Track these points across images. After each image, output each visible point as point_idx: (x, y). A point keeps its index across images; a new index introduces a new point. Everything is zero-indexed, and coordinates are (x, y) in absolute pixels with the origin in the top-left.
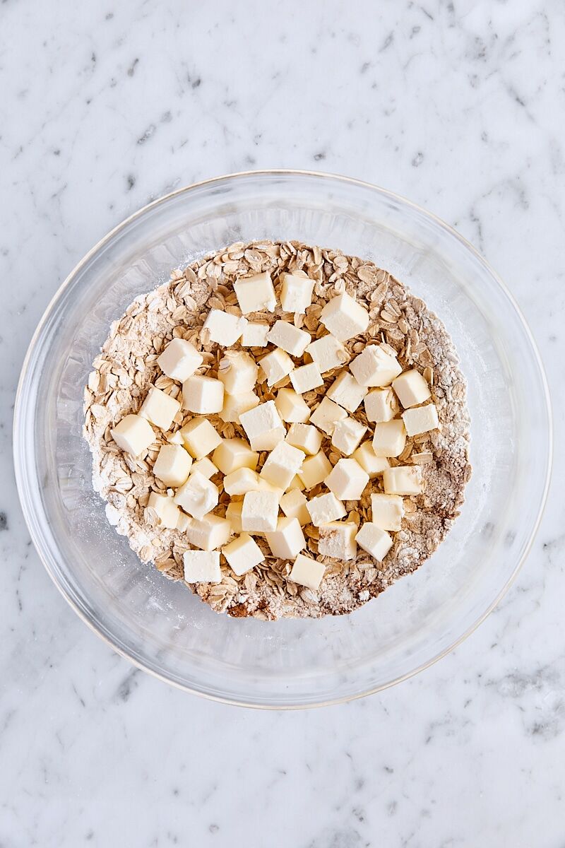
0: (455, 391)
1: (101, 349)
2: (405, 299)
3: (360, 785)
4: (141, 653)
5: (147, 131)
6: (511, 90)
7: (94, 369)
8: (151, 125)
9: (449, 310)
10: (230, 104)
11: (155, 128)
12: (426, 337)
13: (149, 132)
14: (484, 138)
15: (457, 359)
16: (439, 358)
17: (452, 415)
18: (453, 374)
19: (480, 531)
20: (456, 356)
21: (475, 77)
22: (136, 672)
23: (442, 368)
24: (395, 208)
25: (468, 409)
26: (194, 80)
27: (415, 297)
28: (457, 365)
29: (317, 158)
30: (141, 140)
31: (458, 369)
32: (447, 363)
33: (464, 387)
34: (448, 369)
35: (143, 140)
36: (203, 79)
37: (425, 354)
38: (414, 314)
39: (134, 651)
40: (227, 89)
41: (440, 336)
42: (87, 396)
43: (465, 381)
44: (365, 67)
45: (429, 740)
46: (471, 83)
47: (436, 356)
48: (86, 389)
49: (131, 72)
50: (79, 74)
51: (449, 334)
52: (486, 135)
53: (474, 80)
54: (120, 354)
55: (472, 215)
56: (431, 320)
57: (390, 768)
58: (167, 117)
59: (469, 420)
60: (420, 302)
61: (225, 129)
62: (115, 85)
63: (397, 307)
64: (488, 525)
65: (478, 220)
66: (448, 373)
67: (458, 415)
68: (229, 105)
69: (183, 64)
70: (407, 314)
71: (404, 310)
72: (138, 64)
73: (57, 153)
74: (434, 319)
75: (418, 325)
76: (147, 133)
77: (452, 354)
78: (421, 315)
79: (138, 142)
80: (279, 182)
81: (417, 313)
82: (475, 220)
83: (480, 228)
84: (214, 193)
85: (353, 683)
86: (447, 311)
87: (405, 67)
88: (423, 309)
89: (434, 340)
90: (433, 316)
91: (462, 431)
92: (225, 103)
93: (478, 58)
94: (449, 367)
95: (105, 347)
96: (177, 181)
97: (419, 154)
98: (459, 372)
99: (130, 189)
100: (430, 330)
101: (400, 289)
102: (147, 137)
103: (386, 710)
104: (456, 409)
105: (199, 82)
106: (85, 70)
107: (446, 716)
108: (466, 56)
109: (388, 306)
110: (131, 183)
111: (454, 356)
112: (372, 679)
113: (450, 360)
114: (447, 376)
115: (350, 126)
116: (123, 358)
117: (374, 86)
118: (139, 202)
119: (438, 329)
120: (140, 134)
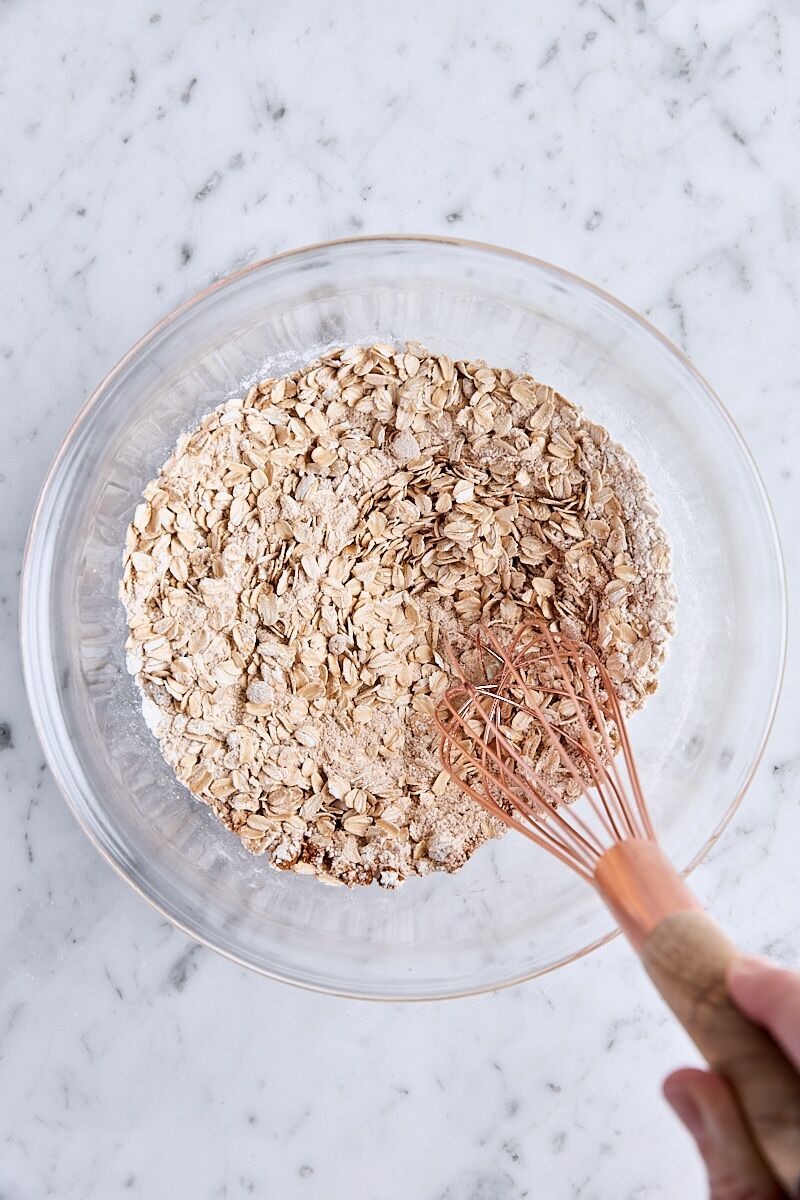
0: (655, 556)
1: (160, 470)
2: (578, 425)
3: (513, 1109)
4: (202, 921)
5: (209, 181)
6: (726, 122)
7: (143, 501)
8: (216, 173)
9: (638, 434)
10: (327, 143)
11: (220, 177)
12: (612, 481)
13: (212, 183)
14: (688, 189)
15: (656, 511)
16: (630, 510)
17: (653, 592)
18: (652, 531)
19: (683, 747)
20: (656, 506)
21: (675, 103)
22: (195, 948)
23: (635, 525)
24: (561, 289)
25: (675, 584)
26: (276, 109)
27: (593, 422)
28: (657, 520)
29: (451, 219)
30: (201, 194)
31: (658, 525)
32: (642, 517)
33: (668, 550)
34: (644, 526)
35: (202, 194)
36: (287, 107)
37: (611, 503)
38: (593, 447)
39: (193, 919)
40: (322, 122)
41: (631, 478)
42: (131, 538)
43: (669, 542)
44: (519, 90)
45: (611, 1045)
46: (669, 112)
47: (627, 507)
48: (130, 528)
49: (186, 98)
50: (113, 101)
51: (643, 474)
52: (691, 186)
53: (673, 108)
54: (184, 481)
55: (671, 300)
56: (617, 455)
57: (556, 1085)
58: (238, 161)
59: (676, 600)
60: (601, 431)
61: (320, 179)
62: (163, 116)
63: (568, 436)
64: (694, 740)
65: (679, 306)
66: (644, 530)
67: (661, 593)
68: (325, 144)
69: (260, 86)
70: (585, 447)
71: (579, 442)
72: (197, 86)
73: (82, 213)
74: (623, 454)
75: (600, 462)
76: (209, 184)
77: (649, 504)
78: (603, 449)
79: (197, 197)
80: (396, 253)
81: (597, 446)
82: (674, 307)
83: (682, 317)
84: (304, 269)
85: (503, 963)
86: (636, 436)
87: (576, 89)
88: (605, 439)
89: (623, 485)
90: (620, 449)
91: (665, 616)
92: (319, 141)
93: (679, 77)
94: (646, 522)
95: (165, 468)
96: (252, 252)
97: (596, 213)
98: (660, 530)
99: (185, 264)
100: (616, 468)
101: (570, 411)
102: (209, 190)
103: (550, 1003)
104: (658, 584)
105: (282, 112)
106: (121, 95)
107: (635, 1011)
108: (662, 73)
109: (556, 437)
110: (187, 255)
111: (653, 507)
112: (531, 958)
113: (647, 512)
114: (643, 535)
115: (497, 173)
116: (187, 488)
117: (532, 117)
118: (198, 282)
119: (628, 468)
120: (199, 186)
